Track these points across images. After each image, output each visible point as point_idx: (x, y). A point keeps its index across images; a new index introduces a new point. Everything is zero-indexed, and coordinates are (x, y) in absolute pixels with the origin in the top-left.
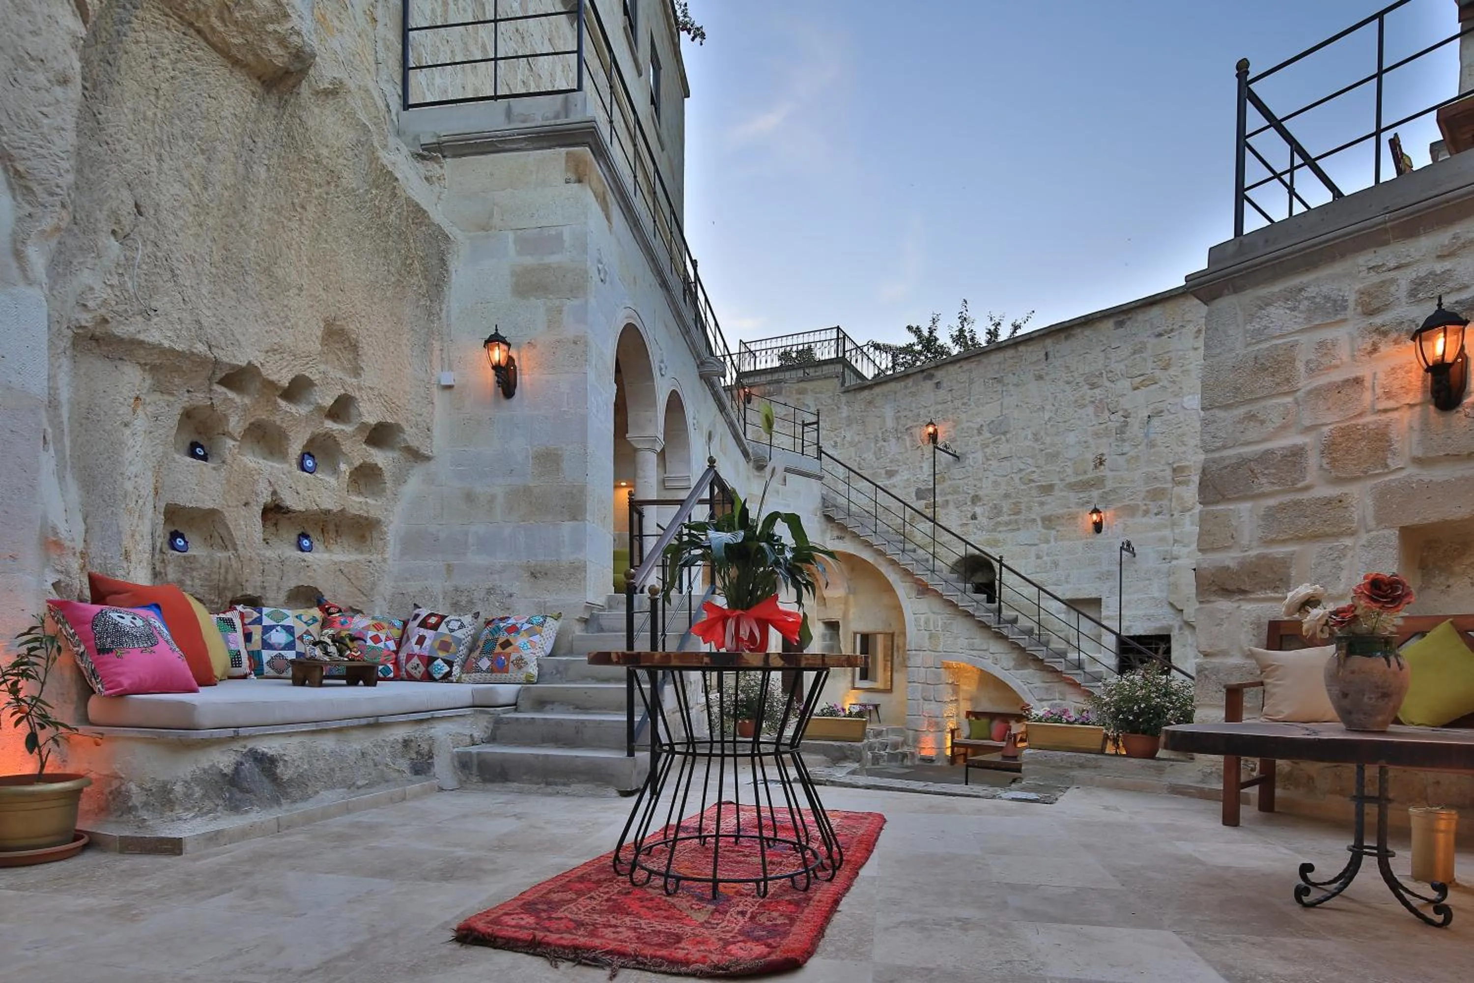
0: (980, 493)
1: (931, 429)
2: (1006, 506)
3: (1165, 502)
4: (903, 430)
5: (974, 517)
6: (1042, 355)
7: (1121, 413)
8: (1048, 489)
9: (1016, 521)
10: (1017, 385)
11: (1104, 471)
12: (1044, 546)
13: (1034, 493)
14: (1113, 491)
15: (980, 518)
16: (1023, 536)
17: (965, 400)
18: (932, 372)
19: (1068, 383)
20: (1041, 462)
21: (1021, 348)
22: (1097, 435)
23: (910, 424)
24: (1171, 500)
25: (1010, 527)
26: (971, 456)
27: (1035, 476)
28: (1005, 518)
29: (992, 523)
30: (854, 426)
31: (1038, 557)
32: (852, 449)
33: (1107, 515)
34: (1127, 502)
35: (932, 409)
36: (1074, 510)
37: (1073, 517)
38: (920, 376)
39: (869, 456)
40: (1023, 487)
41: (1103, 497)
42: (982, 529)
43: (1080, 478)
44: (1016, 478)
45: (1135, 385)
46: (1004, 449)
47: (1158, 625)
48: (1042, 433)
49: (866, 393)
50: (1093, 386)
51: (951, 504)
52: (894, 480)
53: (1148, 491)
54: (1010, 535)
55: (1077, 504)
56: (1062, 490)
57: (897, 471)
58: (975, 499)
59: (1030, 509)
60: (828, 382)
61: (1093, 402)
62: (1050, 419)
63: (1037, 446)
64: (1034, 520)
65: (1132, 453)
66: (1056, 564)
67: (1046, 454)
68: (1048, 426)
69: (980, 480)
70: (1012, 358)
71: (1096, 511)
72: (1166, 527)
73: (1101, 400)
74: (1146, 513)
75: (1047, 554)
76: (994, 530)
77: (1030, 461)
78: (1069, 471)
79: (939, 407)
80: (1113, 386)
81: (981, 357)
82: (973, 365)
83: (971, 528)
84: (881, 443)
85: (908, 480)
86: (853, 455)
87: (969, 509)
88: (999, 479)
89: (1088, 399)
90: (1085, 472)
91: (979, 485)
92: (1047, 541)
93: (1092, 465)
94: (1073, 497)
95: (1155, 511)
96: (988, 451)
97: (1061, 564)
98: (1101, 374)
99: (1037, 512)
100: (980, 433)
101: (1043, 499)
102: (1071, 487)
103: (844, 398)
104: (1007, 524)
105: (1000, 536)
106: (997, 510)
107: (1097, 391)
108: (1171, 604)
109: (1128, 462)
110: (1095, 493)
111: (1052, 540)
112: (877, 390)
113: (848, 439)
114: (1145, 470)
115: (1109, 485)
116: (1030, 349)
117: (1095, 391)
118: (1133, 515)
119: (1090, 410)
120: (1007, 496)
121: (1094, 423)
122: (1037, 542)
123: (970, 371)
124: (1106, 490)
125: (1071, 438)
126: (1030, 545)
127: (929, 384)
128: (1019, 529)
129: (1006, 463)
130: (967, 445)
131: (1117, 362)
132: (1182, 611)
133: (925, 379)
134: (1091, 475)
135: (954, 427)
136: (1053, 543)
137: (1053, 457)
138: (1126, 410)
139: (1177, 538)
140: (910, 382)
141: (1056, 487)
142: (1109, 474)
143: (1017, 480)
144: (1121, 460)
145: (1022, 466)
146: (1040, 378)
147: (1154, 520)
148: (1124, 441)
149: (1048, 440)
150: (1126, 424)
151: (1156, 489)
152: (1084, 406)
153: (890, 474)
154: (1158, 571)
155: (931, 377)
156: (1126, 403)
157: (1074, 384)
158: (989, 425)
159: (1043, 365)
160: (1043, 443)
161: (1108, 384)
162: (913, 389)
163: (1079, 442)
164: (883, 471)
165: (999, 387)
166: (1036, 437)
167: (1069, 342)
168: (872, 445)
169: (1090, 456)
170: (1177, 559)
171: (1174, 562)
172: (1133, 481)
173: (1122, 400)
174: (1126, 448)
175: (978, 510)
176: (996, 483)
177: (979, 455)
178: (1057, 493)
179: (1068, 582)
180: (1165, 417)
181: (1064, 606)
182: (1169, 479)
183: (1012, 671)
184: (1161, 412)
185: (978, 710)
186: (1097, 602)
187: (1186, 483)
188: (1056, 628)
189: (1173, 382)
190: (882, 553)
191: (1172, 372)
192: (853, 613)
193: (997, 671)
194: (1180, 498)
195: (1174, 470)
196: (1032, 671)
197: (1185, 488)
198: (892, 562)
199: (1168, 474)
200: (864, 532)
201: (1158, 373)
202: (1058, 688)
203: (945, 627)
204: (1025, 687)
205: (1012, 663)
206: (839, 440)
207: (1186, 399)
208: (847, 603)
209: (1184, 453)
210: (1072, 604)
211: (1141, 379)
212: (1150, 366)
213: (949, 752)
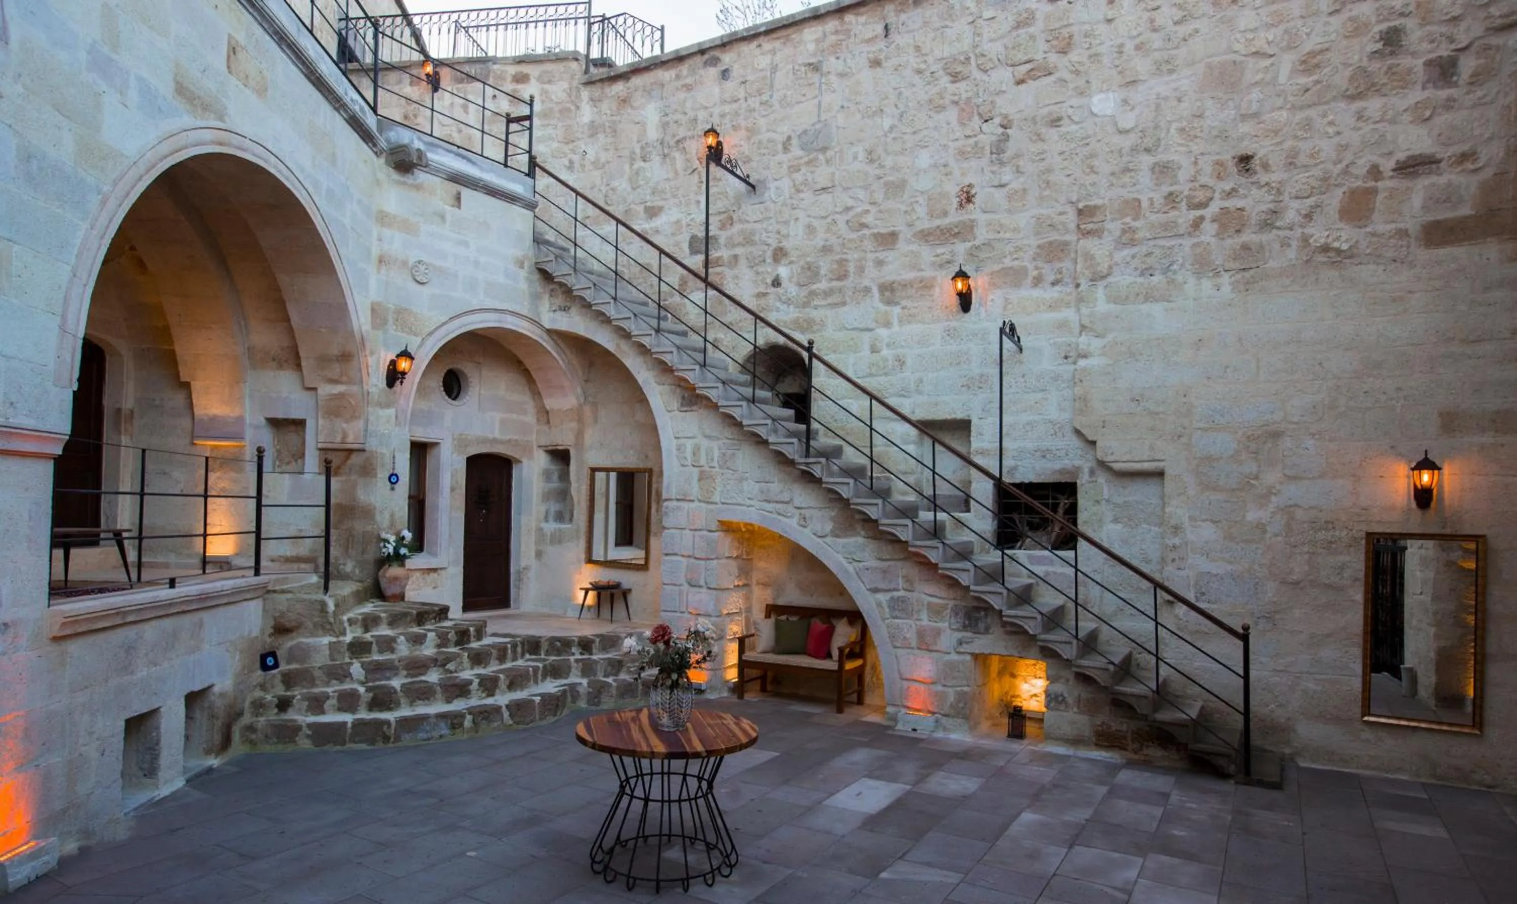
0: (785, 244)
1: (711, 140)
2: (825, 266)
3: (1066, 265)
4: (672, 143)
5: (776, 283)
6: (879, 29)
7: (997, 120)
8: (889, 239)
9: (840, 290)
10: (842, 75)
11: (974, 212)
12: (882, 332)
13: (868, 245)
14: (988, 244)
15: (785, 283)
16: (852, 314)
17: (765, 98)
18: (716, 53)
19: (919, 72)
20: (879, 196)
21: (849, 18)
22: (962, 154)
23: (682, 133)
24: (1075, 262)
25: (830, 300)
26: (772, 185)
27: (869, 219)
28: (823, 285)
29: (804, 292)
30: (601, 136)
31: (874, 350)
32: (597, 173)
33: (978, 283)
34: (1008, 262)
35: (717, 111)
36: (928, 273)
37: (926, 286)
38: (699, 59)
39: (622, 185)
40: (854, 236)
41: (971, 254)
42: (788, 302)
43: (938, 222)
44: (841, 219)
45: (1019, 76)
46: (822, 175)
47: (1059, 465)
48: (880, 150)
49: (619, 88)
50: (956, 77)
51: (743, 262)
52: (658, 222)
53: (1039, 247)
54: (830, 313)
55: (933, 264)
56: (909, 242)
57: (661, 209)
58: (779, 254)
59: (861, 270)
60: (560, 66)
61: (956, 103)
62: (892, 128)
63: (873, 171)
64: (867, 290)
65: (1015, 185)
66: (901, 362)
67: (886, 184)
68: (889, 140)
69: (786, 223)
70: (837, 32)
71: (962, 275)
72: (1068, 305)
73: (969, 99)
74: (1038, 281)
75: (888, 345)
76: (806, 305)
77: (861, 194)
78: (921, 211)
79: (727, 108)
80: (985, 78)
81: (790, 31)
82: (777, 44)
83: (771, 300)
84: (639, 164)
85: (678, 222)
86: (598, 182)
87: (769, 270)
88: (815, 223)
89: (948, 98)
90: (945, 214)
91: (784, 231)
92: (888, 324)
93: (955, 201)
94: (927, 254)
95: (1051, 278)
96: (799, 177)
97: (909, 361)
98: (968, 59)
99: (872, 277)
100: (786, 148)
101: (881, 255)
102: (925, 236)
103: (585, 94)
104: (827, 294)
105: (814, 314)
106: (811, 272)
107: (962, 86)
108: (1078, 432)
109: (1010, 198)
110: (961, 248)
111: (895, 321)
112: (637, 81)
113: (591, 156)
114: (1036, 212)
115: (982, 234)
116: (862, 19)
117: (958, 85)
118: (1017, 284)
119: (952, 114)
120: (826, 249)
121: (958, 134)
122: (872, 325)
123: (773, 52)
124: (977, 242)
125: (924, 159)
126: (862, 330)
127: (713, 72)
128: (844, 304)
129: (825, 197)
130: (767, 168)
131: (991, 41)
132: (1093, 443)
133: (706, 64)
134: (954, 217)
135: (749, 138)
136: (896, 328)
137: (896, 188)
138: (1006, 117)
139: (1086, 322)
140: (684, 68)
141: (901, 237)
142: (981, 218)
143: (842, 225)
144: (999, 194)
145: (850, 203)
146: (876, 63)
147: (1054, 293)
148: (1002, 163)
149: (889, 161)
150: (1006, 138)
151: (1051, 243)
152: (941, 109)
153: (652, 212)
154: (1056, 378)
155: (715, 61)
156: (1004, 106)
157: (928, 74)
158: (799, 136)
159: (881, 44)
160: (881, 166)
161: (977, 74)
162: (689, 81)
163: (935, 166)
164: (641, 209)
165: (815, 78)
166: (871, 157)
167: (919, 10)
168: (627, 167)
169: (952, 189)
170: (1085, 356)
171: (1082, 363)
172: (1016, 230)
173: (999, 101)
174: (1007, 175)
175: (783, 271)
176: (810, 230)
177: (785, 184)
178: (903, 246)
179: (919, 392)
180: (1068, 128)
181: (913, 432)
182: (1072, 226)
183: (829, 540)
184: (1059, 119)
185: (781, 602)
186: (963, 427)
187: (1096, 233)
188: (902, 467)
189: (1077, 73)
190: (625, 335)
191: (1074, 56)
192: (591, 436)
193: (807, 540)
194: (1089, 257)
195: (1080, 212)
196: (860, 540)
197: (1096, 241)
198: (643, 350)
199: (1071, 217)
200: (599, 299)
201: (1053, 58)
202: (903, 569)
203: (725, 463)
204: (850, 568)
205: (829, 526)
206: (576, 158)
207: (1095, 99)
208: (580, 420)
209: (1094, 184)
210: (927, 428)
211: (1028, 66)
212: (1042, 46)
213: (732, 675)
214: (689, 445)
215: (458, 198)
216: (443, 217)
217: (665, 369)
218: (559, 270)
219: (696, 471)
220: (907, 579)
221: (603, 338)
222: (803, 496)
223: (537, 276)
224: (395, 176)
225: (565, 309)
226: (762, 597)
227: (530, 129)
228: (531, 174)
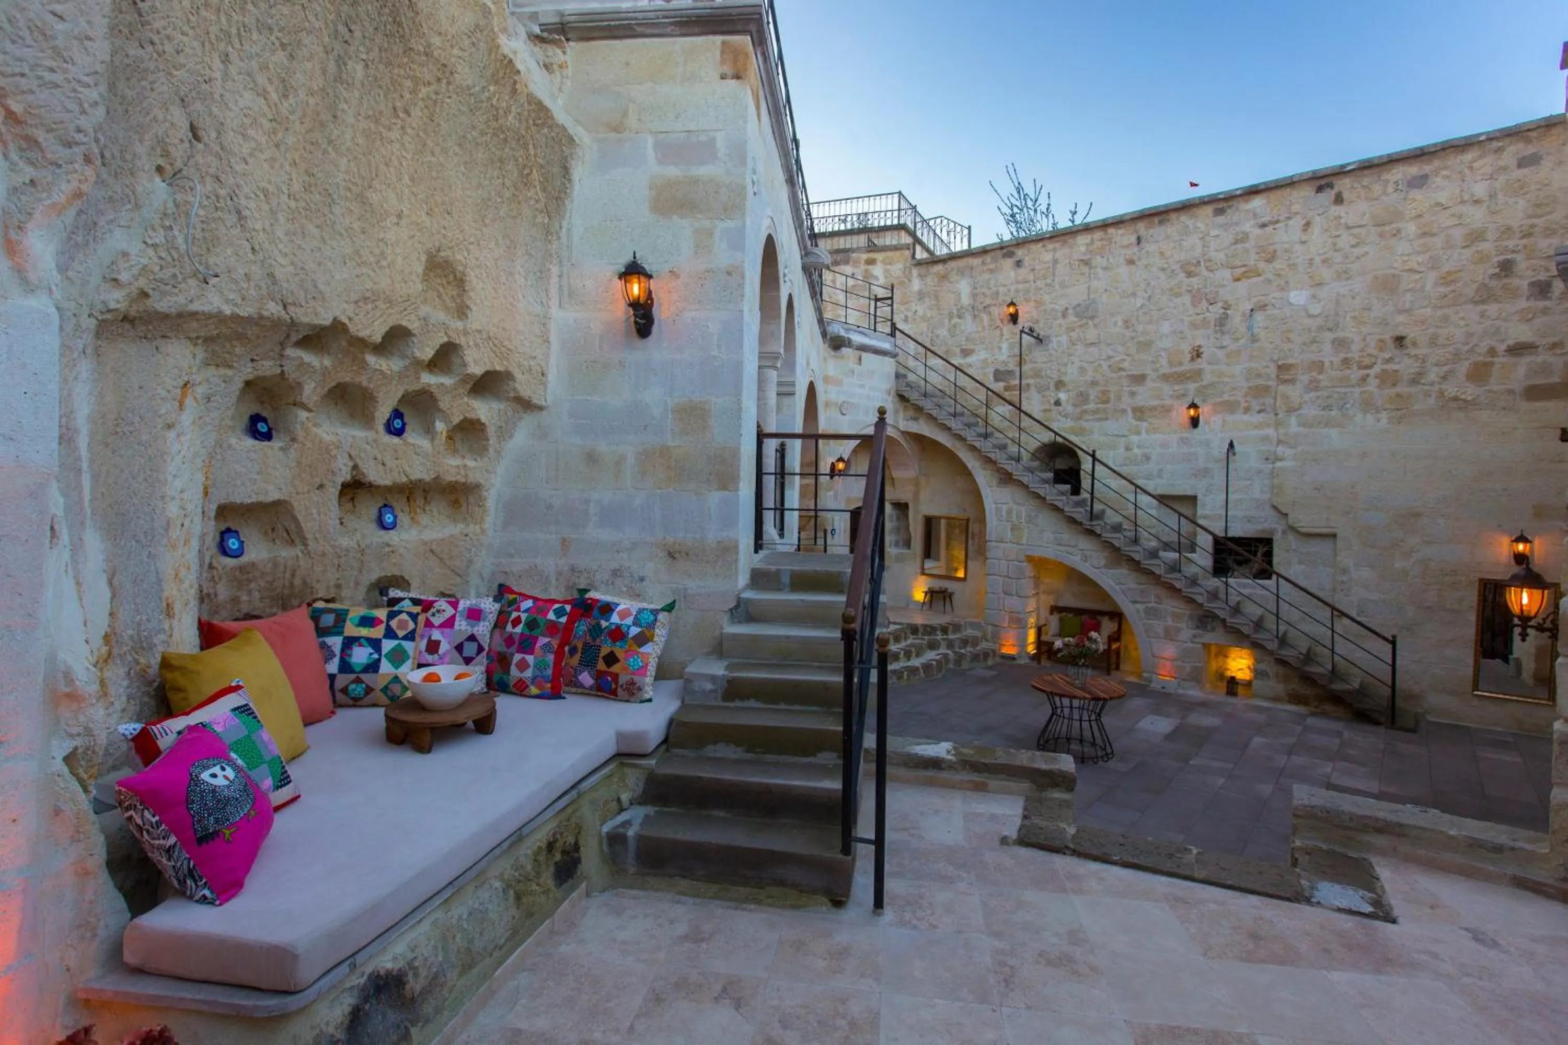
0: (1064, 378)
1: (1012, 310)
2: (1093, 393)
3: (1269, 401)
4: (980, 307)
5: (1058, 403)
6: (1133, 239)
7: (1220, 304)
8: (1140, 379)
9: (1105, 410)
10: (1105, 269)
11: (1201, 363)
12: (1134, 438)
13: (1125, 382)
14: (1211, 385)
15: (1064, 403)
16: (1111, 426)
17: (1049, 281)
18: (1013, 249)
19: (1163, 269)
20: (1133, 350)
21: (1111, 231)
22: (1194, 326)
23: (988, 301)
24: (1275, 399)
25: (1097, 416)
26: (1054, 340)
27: (1125, 365)
28: (1092, 406)
29: (1078, 410)
30: (927, 300)
31: (1128, 449)
32: (925, 324)
33: (1205, 411)
34: (1226, 397)
35: (1013, 288)
36: (1168, 402)
37: (1167, 410)
38: (999, 253)
39: (943, 332)
40: (1114, 375)
41: (1199, 391)
42: (1066, 416)
43: (1174, 370)
44: (1105, 365)
45: (1236, 276)
46: (1091, 334)
47: (1260, 527)
48: (1134, 321)
49: (939, 268)
50: (1189, 274)
51: (1033, 389)
52: (969, 360)
53: (1250, 388)
54: (1097, 424)
55: (1171, 396)
56: (1153, 380)
57: (973, 351)
58: (1060, 385)
59: (1119, 398)
60: (898, 253)
61: (1190, 291)
62: (1142, 306)
63: (1128, 333)
64: (1124, 411)
65: (1233, 347)
66: (1147, 458)
67: (1138, 343)
68: (1140, 313)
69: (1066, 365)
70: (1102, 240)
71: (1193, 406)
72: (1269, 425)
73: (1199, 290)
74: (1247, 410)
75: (1138, 447)
76: (1079, 418)
77: (1120, 349)
78: (1164, 362)
79: (1021, 286)
80: (1211, 275)
81: (1066, 237)
82: (1057, 245)
83: (1054, 414)
84: (955, 320)
85: (985, 361)
86: (925, 330)
87: (1052, 395)
88: (1086, 365)
89: (1184, 288)
90: (1181, 364)
91: (1063, 370)
92: (1138, 433)
93: (1189, 357)
94: (1167, 389)
95: (1257, 408)
96: (1074, 335)
97: (1153, 457)
98: (1199, 262)
99: (1126, 402)
100: (1064, 315)
101: (1134, 389)
102: (1166, 378)
103: (915, 272)
104: (1094, 412)
105: (1085, 424)
106: (1083, 398)
107: (1194, 280)
108: (1275, 508)
109: (1228, 355)
110: (1192, 386)
111: (1144, 431)
112: (953, 264)
113: (920, 313)
114: (1245, 365)
115: (1208, 378)
116: (1121, 232)
117: (1191, 279)
118: (1233, 412)
119: (1187, 299)
120: (1094, 383)
121: (1191, 312)
122: (1126, 433)
123: (1054, 250)
124: (1204, 383)
125: (1166, 328)
126: (1117, 436)
127: (1009, 263)
128: (1107, 419)
129: (1092, 349)
130: (1051, 328)
131: (1216, 251)
132: (1286, 515)
133: (1004, 256)
134: (1187, 367)
135: (1037, 308)
136: (1144, 435)
137: (1146, 346)
138: (1226, 302)
139: (1282, 438)
140: (988, 258)
141: (1149, 378)
142: (1208, 368)
143: (1105, 367)
144: (1220, 354)
145: (1111, 353)
146: (1131, 262)
147: (1260, 418)
148: (1223, 333)
149: (1140, 328)
150: (1226, 316)
151: (1257, 387)
152: (1178, 295)
153: (966, 353)
154: (1260, 472)
155: (1011, 255)
156: (1225, 294)
157: (1169, 271)
158: (1074, 308)
159: (1136, 249)
160: (1134, 331)
161: (1205, 273)
162: (992, 266)
163: (1174, 332)
164: (958, 350)
165: (1086, 270)
166: (1126, 322)
167: (1163, 228)
168: (946, 321)
169: (1186, 347)
170: (1281, 460)
171: (1279, 464)
172: (1233, 376)
173: (1222, 292)
174: (1226, 341)
175: (1062, 396)
176: (1082, 370)
177: (1064, 339)
178: (1149, 384)
179: (1160, 477)
180: (1270, 311)
181: (1155, 502)
182: (1273, 376)
183: (1103, 570)
184: (1265, 305)
185: (1060, 604)
186: (1192, 500)
187: (1292, 381)
188: (1147, 523)
189: (1279, 275)
190: (962, 439)
191: (1278, 264)
192: (924, 495)
193: (1087, 569)
194: (1286, 397)
195: (1279, 367)
196: (1125, 571)
197: (1291, 387)
198: (973, 448)
199: (1272, 370)
200: (942, 416)
201: (1262, 265)
202: (1154, 591)
203: (1030, 520)
204: (1117, 588)
205: (1103, 562)
206: (910, 314)
207: (1292, 294)
208: (917, 485)
209: (1290, 350)
210: (1164, 500)
211: (1243, 269)
212: (1253, 256)
213: (1031, 649)
214: (1005, 507)
215: (860, 359)
216: (853, 372)
217: (988, 461)
218: (913, 396)
219: (1009, 525)
220: (1157, 596)
221: (943, 438)
222: (1085, 543)
223: (897, 399)
224: (832, 353)
225: (915, 419)
226: (1048, 601)
227: (892, 305)
228: (893, 334)
